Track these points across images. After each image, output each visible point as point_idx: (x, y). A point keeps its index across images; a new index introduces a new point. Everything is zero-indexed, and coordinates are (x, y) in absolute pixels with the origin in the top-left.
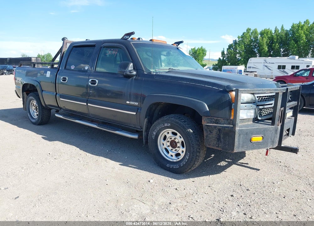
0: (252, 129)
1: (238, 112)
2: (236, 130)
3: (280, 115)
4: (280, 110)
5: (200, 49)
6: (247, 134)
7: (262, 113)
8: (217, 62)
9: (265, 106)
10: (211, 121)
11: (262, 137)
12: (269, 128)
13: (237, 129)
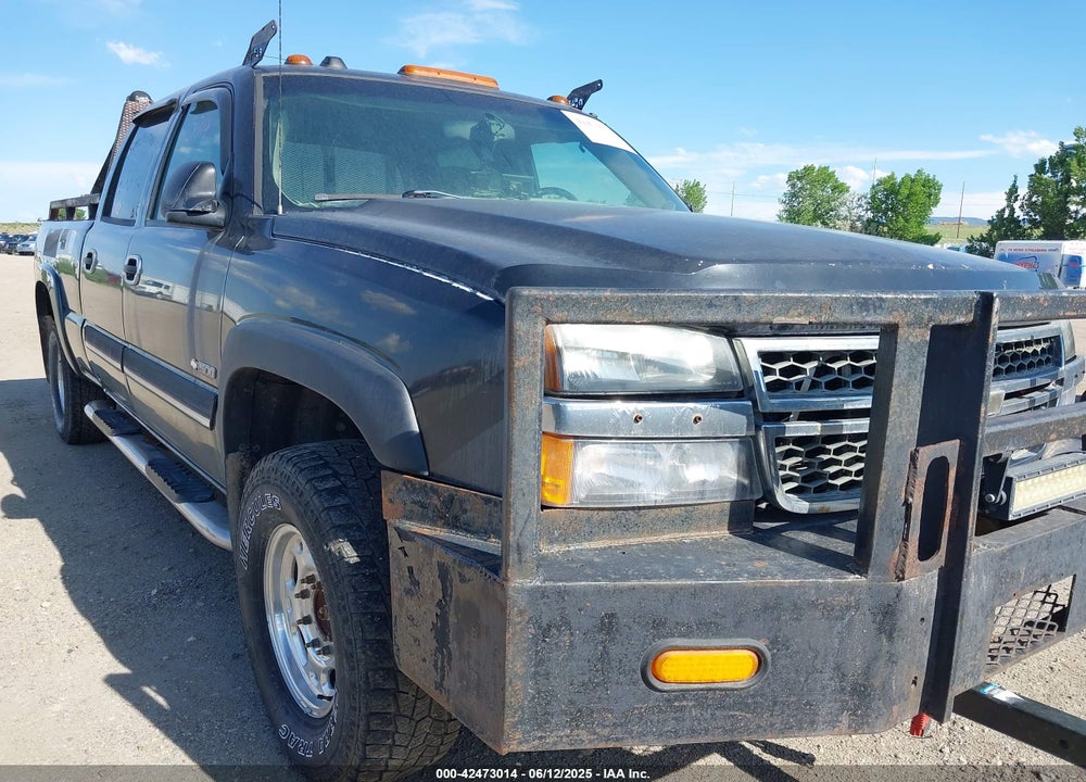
0: (658, 589)
1: (515, 461)
2: (511, 593)
3: (917, 502)
4: (913, 459)
5: (913, 181)
6: (608, 624)
7: (833, 469)
8: (984, 230)
9: (846, 422)
10: (423, 506)
11: (758, 653)
12: (818, 587)
13: (521, 582)
